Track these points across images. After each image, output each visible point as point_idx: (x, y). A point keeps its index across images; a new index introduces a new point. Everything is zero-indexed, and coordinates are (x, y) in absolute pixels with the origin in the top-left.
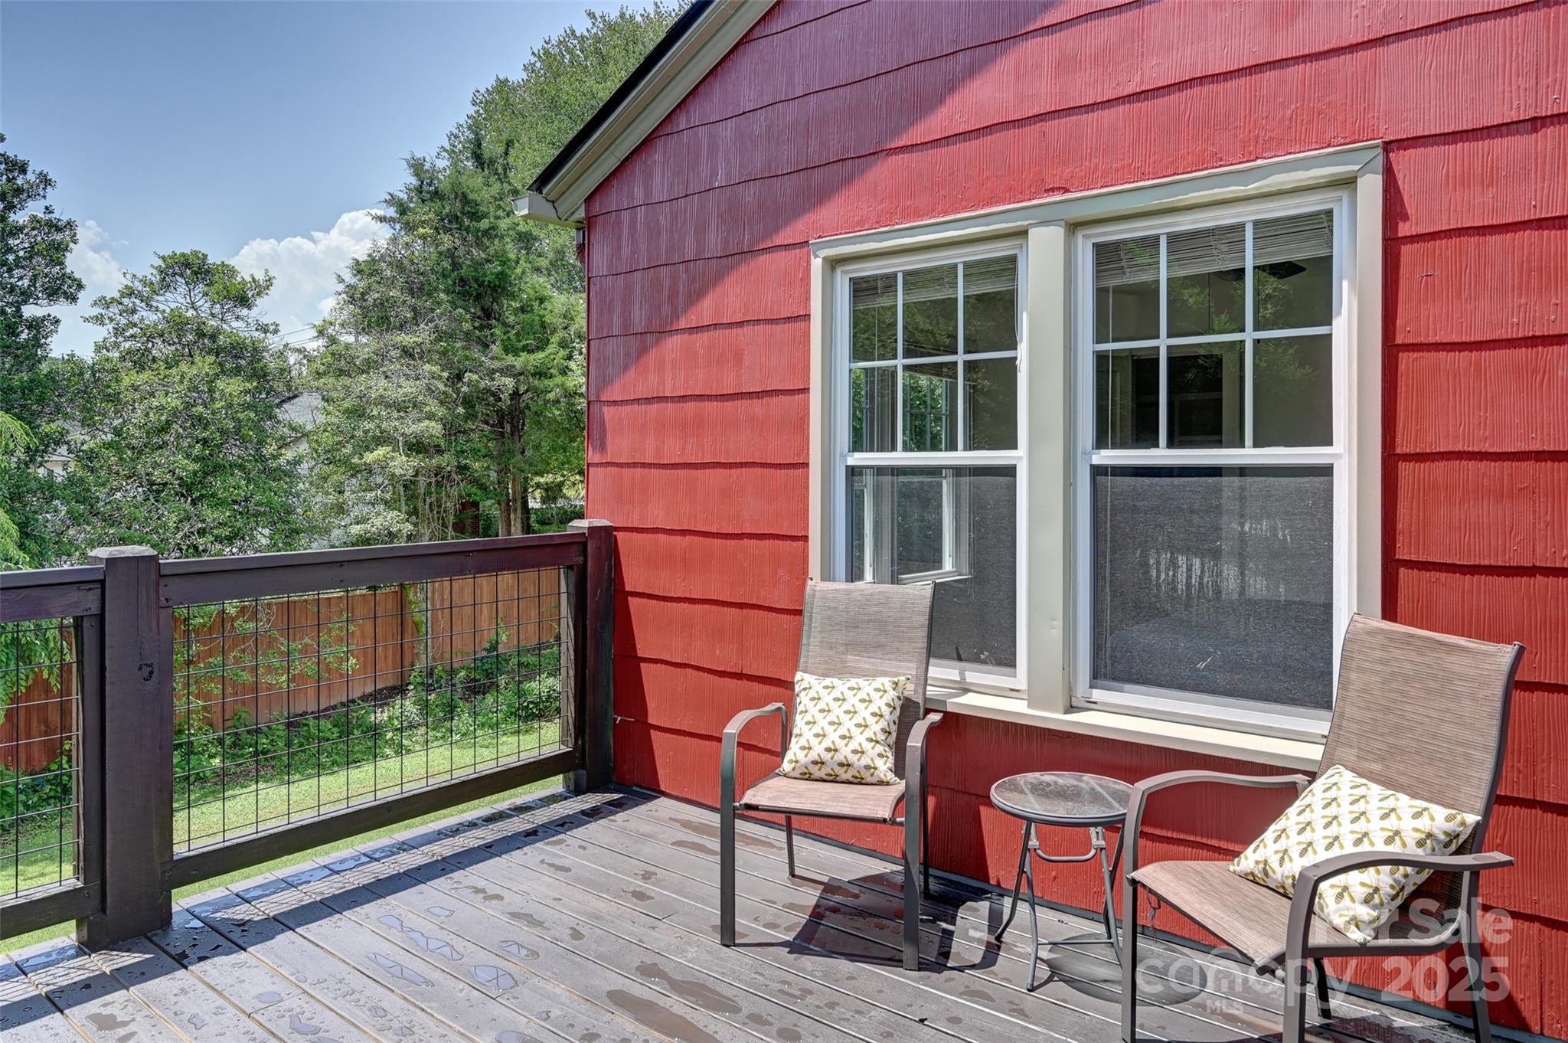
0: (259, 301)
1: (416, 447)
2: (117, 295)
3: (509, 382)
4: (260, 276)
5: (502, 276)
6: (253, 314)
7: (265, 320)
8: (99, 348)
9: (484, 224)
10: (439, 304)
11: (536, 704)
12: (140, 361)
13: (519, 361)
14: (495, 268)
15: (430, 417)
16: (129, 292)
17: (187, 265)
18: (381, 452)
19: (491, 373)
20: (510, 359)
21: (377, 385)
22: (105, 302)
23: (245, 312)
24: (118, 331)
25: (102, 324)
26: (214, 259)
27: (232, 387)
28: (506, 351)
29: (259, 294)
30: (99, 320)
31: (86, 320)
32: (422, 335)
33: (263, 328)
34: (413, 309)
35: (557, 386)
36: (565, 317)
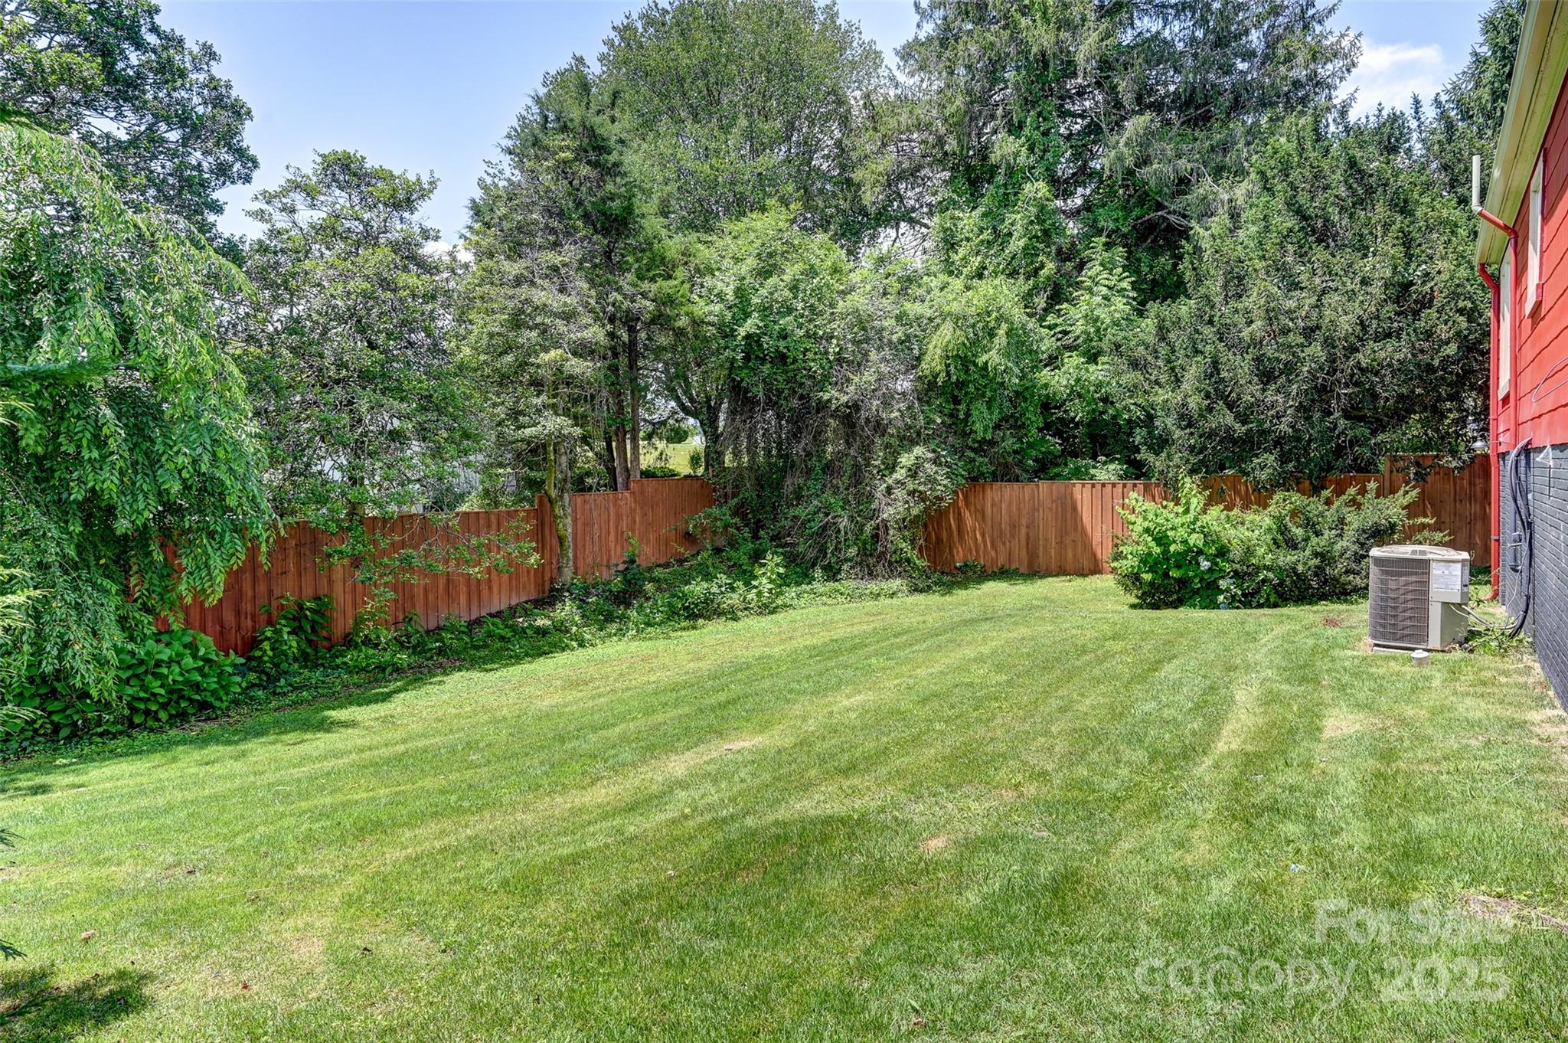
1: (582, 350)
2: (279, 190)
4: (425, 180)
5: (629, 210)
6: (413, 218)
7: (426, 226)
9: (610, 159)
10: (577, 229)
11: (696, 605)
13: (653, 288)
14: (618, 203)
15: (592, 325)
16: (293, 187)
17: (348, 168)
18: (555, 354)
20: (645, 286)
22: (267, 197)
23: (407, 215)
25: (264, 219)
26: (371, 163)
28: (640, 278)
29: (421, 199)
30: (260, 214)
31: (249, 214)
32: (570, 253)
33: (426, 234)
34: (553, 231)
35: (687, 314)
36: (683, 254)
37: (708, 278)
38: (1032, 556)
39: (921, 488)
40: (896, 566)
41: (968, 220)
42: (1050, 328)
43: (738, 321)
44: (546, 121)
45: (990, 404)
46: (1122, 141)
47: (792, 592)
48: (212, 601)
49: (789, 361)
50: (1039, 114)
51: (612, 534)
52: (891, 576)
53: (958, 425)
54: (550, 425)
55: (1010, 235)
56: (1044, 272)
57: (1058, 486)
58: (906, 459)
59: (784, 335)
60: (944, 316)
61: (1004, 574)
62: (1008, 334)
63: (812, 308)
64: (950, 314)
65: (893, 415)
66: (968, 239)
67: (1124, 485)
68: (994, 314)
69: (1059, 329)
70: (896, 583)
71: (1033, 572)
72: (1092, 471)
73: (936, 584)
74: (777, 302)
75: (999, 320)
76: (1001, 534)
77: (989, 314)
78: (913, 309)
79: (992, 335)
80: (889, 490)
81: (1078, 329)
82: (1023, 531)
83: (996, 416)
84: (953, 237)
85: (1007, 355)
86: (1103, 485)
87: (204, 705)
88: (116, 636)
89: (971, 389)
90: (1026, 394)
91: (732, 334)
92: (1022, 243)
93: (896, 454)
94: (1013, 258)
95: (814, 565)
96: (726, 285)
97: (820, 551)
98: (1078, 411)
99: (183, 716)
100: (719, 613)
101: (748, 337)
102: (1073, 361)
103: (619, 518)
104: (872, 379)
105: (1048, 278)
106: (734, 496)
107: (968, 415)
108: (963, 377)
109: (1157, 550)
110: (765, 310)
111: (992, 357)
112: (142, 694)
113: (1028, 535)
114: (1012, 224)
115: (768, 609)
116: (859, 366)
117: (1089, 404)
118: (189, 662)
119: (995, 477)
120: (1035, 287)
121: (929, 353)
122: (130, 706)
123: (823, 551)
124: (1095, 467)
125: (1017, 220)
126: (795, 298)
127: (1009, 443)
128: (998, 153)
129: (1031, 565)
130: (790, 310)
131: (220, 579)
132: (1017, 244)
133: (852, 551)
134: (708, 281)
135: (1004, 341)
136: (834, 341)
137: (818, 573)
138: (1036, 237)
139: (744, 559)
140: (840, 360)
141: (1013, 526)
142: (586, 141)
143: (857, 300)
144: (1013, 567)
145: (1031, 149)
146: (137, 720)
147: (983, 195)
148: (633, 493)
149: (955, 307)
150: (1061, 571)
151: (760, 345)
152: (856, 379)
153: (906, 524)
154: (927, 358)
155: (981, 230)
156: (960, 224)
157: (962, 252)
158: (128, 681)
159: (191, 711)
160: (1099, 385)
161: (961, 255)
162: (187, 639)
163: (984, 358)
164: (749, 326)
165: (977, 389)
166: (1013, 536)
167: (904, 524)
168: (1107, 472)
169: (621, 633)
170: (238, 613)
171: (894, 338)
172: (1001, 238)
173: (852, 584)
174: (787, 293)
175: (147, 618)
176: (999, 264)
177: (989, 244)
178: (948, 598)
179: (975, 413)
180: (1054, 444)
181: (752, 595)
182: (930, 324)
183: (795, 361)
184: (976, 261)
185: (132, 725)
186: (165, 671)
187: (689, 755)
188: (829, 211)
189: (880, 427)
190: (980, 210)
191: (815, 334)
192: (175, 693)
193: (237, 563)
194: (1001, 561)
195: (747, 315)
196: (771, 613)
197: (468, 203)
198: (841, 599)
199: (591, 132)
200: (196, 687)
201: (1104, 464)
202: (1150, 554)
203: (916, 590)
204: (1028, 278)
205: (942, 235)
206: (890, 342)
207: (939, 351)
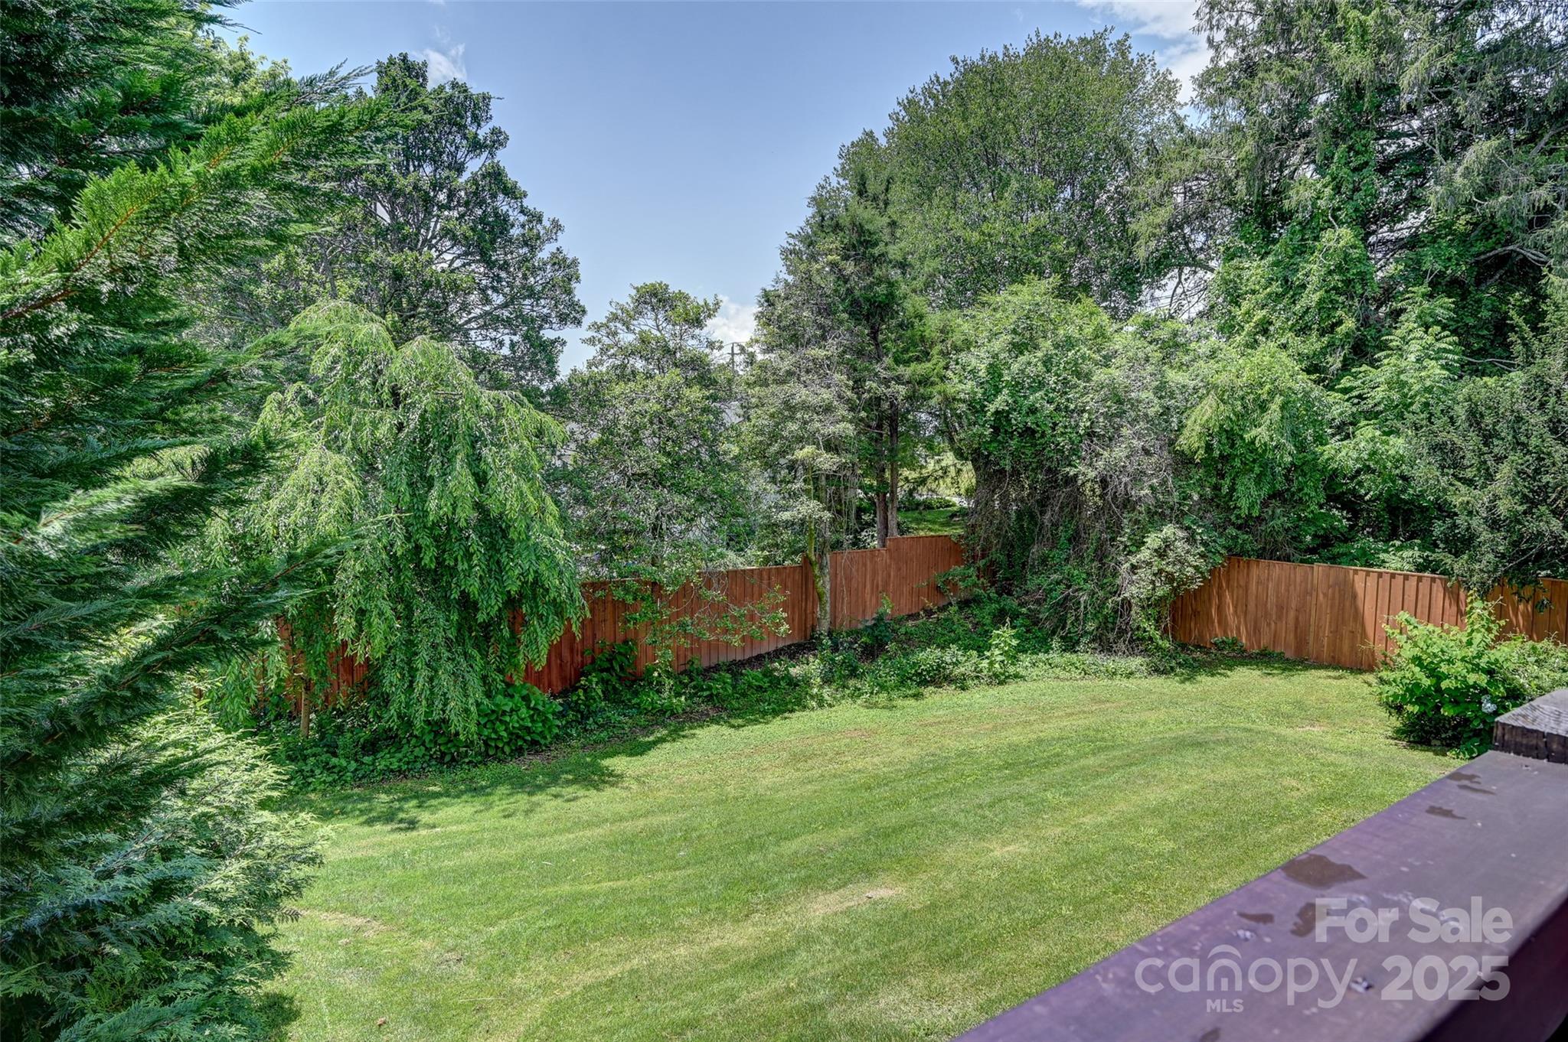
0: (709, 322)
1: (832, 445)
2: (604, 321)
3: (902, 390)
4: (711, 302)
5: (891, 296)
6: (702, 333)
7: (713, 338)
8: (590, 365)
9: (876, 251)
10: (841, 322)
11: (929, 672)
12: (623, 374)
13: (906, 371)
14: (882, 290)
15: (843, 419)
16: (615, 318)
17: (655, 295)
18: (809, 449)
19: (886, 382)
20: (901, 369)
21: (802, 394)
22: (597, 327)
23: (697, 331)
24: (604, 351)
25: (594, 345)
26: (673, 289)
27: (695, 394)
28: (897, 361)
29: (709, 316)
30: (591, 341)
31: (584, 341)
32: (831, 349)
33: (711, 345)
34: (821, 327)
35: (939, 393)
36: (942, 332)
37: (962, 355)
38: (1301, 642)
39: (1169, 569)
40: (1138, 643)
41: (1255, 270)
42: (1345, 391)
43: (989, 398)
44: (823, 220)
45: (1258, 480)
46: (1460, 170)
47: (1026, 659)
48: (538, 668)
49: (1038, 435)
50: (1351, 148)
51: (868, 586)
52: (1131, 652)
53: (1220, 502)
54: (804, 510)
55: (1304, 286)
56: (1341, 330)
57: (1335, 571)
58: (1153, 540)
59: (1033, 411)
60: (1210, 387)
61: (1264, 658)
62: (1283, 408)
63: (1065, 382)
64: (1215, 387)
65: (1143, 493)
66: (1254, 292)
67: (1420, 579)
68: (1267, 387)
69: (1355, 393)
70: (1136, 662)
71: (1298, 660)
72: (1382, 556)
73: (1180, 665)
74: (1029, 377)
75: (1272, 394)
76: (1266, 614)
77: (1261, 385)
78: (1175, 377)
79: (1263, 407)
80: (1134, 568)
81: (1379, 394)
82: (1292, 614)
83: (1266, 490)
84: (1236, 289)
85: (1281, 431)
86: (1393, 576)
87: (534, 743)
88: (477, 692)
89: (1237, 463)
90: (1305, 468)
91: (983, 410)
92: (1316, 297)
93: (1145, 531)
94: (1306, 312)
95: (1054, 633)
96: (978, 361)
97: (1060, 620)
98: (1370, 488)
99: (519, 751)
100: (949, 680)
101: (997, 412)
102: (1367, 432)
103: (874, 573)
104: (1123, 454)
105: (1347, 335)
106: (983, 557)
107: (1232, 489)
108: (1228, 451)
109: (1427, 682)
110: (1016, 386)
111: (1260, 433)
112: (493, 736)
113: (1297, 619)
114: (1307, 275)
115: (1000, 679)
116: (1109, 440)
117: (1384, 482)
118: (524, 712)
119: (1261, 555)
120: (1331, 344)
121: (1189, 428)
122: (486, 743)
123: (1063, 622)
124: (1386, 551)
125: (1313, 270)
126: (1049, 371)
127: (1280, 520)
128: (1295, 198)
129: (1299, 649)
130: (1041, 385)
131: (544, 652)
132: (1311, 297)
133: (1091, 626)
134: (963, 357)
135: (1277, 416)
136: (1086, 415)
137: (1055, 643)
138: (1335, 288)
139: (988, 620)
140: (1091, 434)
141: (1280, 608)
142: (855, 236)
143: (1116, 373)
144: (1278, 651)
145: (1337, 189)
146: (491, 752)
147: (1275, 241)
148: (889, 550)
149: (1222, 379)
150: (1334, 664)
151: (1009, 421)
152: (1106, 454)
153: (1151, 604)
154: (1186, 432)
155: (1270, 281)
156: (1246, 274)
157: (1245, 305)
158: (485, 726)
159: (525, 746)
160: (1399, 460)
161: (1243, 310)
162: (525, 692)
163: (1254, 432)
164: (999, 403)
165: (1244, 463)
166: (1279, 618)
167: (1148, 604)
168: (1399, 559)
169: (857, 694)
170: (572, 650)
171: (1151, 412)
172: (1291, 290)
173: (1088, 658)
174: (1041, 367)
175: (499, 677)
176: (1288, 319)
177: (1279, 297)
178: (1188, 686)
179: (1240, 488)
180: (1340, 519)
181: (985, 664)
182: (1194, 396)
183: (1043, 435)
184: (1260, 314)
185: (488, 756)
186: (507, 719)
187: (835, 895)
188: (1102, 262)
189: (1128, 504)
190: (1270, 258)
191: (1067, 407)
192: (514, 736)
193: (555, 639)
194: (1264, 643)
195: (998, 391)
196: (1001, 683)
197: (759, 292)
198: (1075, 674)
199: (860, 229)
200: (528, 729)
201: (1399, 549)
202: (1418, 685)
203: (1157, 671)
204: (1322, 335)
205: (1223, 288)
206: (1146, 415)
207: (1198, 428)
